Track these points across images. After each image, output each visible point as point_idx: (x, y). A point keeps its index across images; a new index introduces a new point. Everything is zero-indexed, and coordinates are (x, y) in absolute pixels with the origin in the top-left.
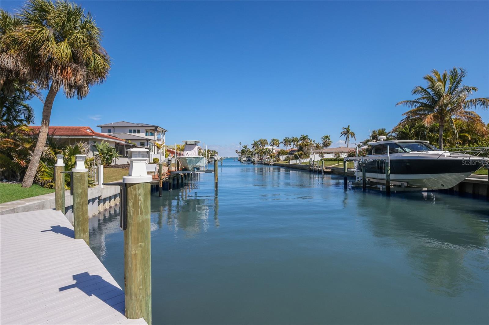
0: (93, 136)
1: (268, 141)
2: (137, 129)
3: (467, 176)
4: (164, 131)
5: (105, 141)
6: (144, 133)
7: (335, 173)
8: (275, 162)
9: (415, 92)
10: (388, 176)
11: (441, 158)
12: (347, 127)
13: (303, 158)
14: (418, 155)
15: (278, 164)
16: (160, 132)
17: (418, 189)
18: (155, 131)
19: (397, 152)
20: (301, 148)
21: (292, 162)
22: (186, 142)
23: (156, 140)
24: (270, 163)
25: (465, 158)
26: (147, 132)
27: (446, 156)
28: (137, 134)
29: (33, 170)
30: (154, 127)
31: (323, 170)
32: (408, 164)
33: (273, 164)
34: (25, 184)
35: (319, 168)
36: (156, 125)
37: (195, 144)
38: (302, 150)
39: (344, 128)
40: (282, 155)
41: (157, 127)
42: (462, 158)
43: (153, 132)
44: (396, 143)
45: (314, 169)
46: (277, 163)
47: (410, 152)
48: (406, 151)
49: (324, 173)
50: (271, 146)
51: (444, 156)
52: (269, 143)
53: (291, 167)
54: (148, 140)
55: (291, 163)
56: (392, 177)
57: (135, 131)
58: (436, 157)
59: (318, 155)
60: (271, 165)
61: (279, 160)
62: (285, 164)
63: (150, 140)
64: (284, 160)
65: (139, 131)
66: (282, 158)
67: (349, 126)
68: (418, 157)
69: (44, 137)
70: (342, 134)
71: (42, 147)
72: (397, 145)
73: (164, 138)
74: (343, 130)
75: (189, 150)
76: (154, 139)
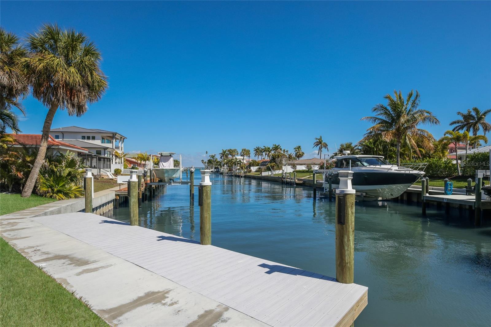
1: (238, 151)
2: (91, 135)
3: (409, 187)
4: (122, 139)
5: (70, 151)
6: (100, 141)
7: (306, 185)
8: (246, 173)
9: (375, 110)
11: (390, 171)
12: (319, 138)
13: (275, 170)
14: (372, 169)
15: (250, 175)
16: (118, 139)
17: (375, 199)
18: (113, 138)
19: (358, 166)
20: (273, 159)
21: (264, 174)
22: (161, 153)
23: (114, 148)
24: (241, 175)
25: (406, 172)
26: (103, 138)
27: (393, 170)
28: (91, 141)
30: (112, 134)
31: (295, 182)
32: (366, 176)
33: (243, 175)
34: (25, 194)
35: (291, 180)
36: (114, 131)
37: (170, 156)
38: (275, 162)
39: (317, 139)
40: (253, 166)
41: (116, 134)
42: (403, 172)
43: (110, 139)
44: (356, 158)
45: (286, 181)
46: (248, 174)
47: (368, 166)
48: (364, 165)
49: (296, 185)
50: (241, 156)
51: (392, 170)
52: (239, 153)
53: (263, 179)
54: (105, 149)
55: (263, 175)
57: (88, 138)
58: (386, 171)
59: (290, 166)
60: (242, 177)
61: (250, 171)
62: (256, 175)
63: (107, 148)
64: (255, 172)
65: (94, 138)
66: (254, 169)
68: (373, 170)
69: (44, 150)
70: (315, 145)
71: (41, 160)
73: (123, 146)
74: (316, 141)
75: (164, 162)
76: (112, 148)
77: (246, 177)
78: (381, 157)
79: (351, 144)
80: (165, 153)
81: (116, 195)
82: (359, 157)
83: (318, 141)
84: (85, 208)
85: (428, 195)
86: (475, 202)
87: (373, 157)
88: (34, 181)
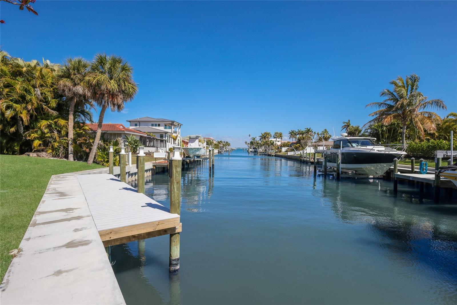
0: (125, 131)
1: (271, 134)
2: (157, 123)
4: (179, 125)
5: (133, 135)
6: (163, 127)
7: (320, 164)
8: (277, 153)
9: (383, 94)
10: (338, 165)
11: (372, 151)
12: (347, 121)
13: (299, 150)
15: (279, 155)
16: (176, 126)
18: (172, 125)
19: (348, 146)
20: (299, 141)
21: (290, 154)
22: (190, 136)
23: (173, 132)
24: (272, 154)
25: (386, 152)
26: (165, 125)
27: (376, 150)
28: (157, 128)
29: (93, 154)
30: (171, 122)
31: (310, 161)
33: (274, 154)
34: (89, 162)
35: (307, 159)
36: (173, 120)
37: (196, 138)
38: (300, 143)
39: (344, 123)
40: (285, 147)
41: (174, 122)
43: (171, 125)
44: (348, 140)
45: (304, 160)
46: (278, 154)
47: (355, 147)
48: (353, 146)
49: (310, 164)
50: (274, 138)
51: (374, 150)
52: (272, 136)
53: (288, 158)
54: (166, 133)
55: (288, 155)
56: (341, 166)
57: (156, 125)
58: (368, 151)
59: (312, 147)
60: (272, 156)
61: (280, 151)
62: (284, 155)
63: (168, 132)
64: (285, 152)
65: (159, 125)
66: (284, 149)
67: (349, 121)
68: (358, 150)
69: (99, 135)
70: (343, 128)
71: (98, 141)
72: (348, 141)
73: (180, 131)
74: (344, 125)
75: (192, 143)
76: (171, 132)
77: (276, 156)
78: (374, 139)
79: (359, 127)
80: (192, 136)
81: (153, 166)
82: (350, 139)
83: (346, 124)
84: (120, 173)
85: (399, 173)
86: (434, 180)
87: (364, 139)
88: (94, 154)
